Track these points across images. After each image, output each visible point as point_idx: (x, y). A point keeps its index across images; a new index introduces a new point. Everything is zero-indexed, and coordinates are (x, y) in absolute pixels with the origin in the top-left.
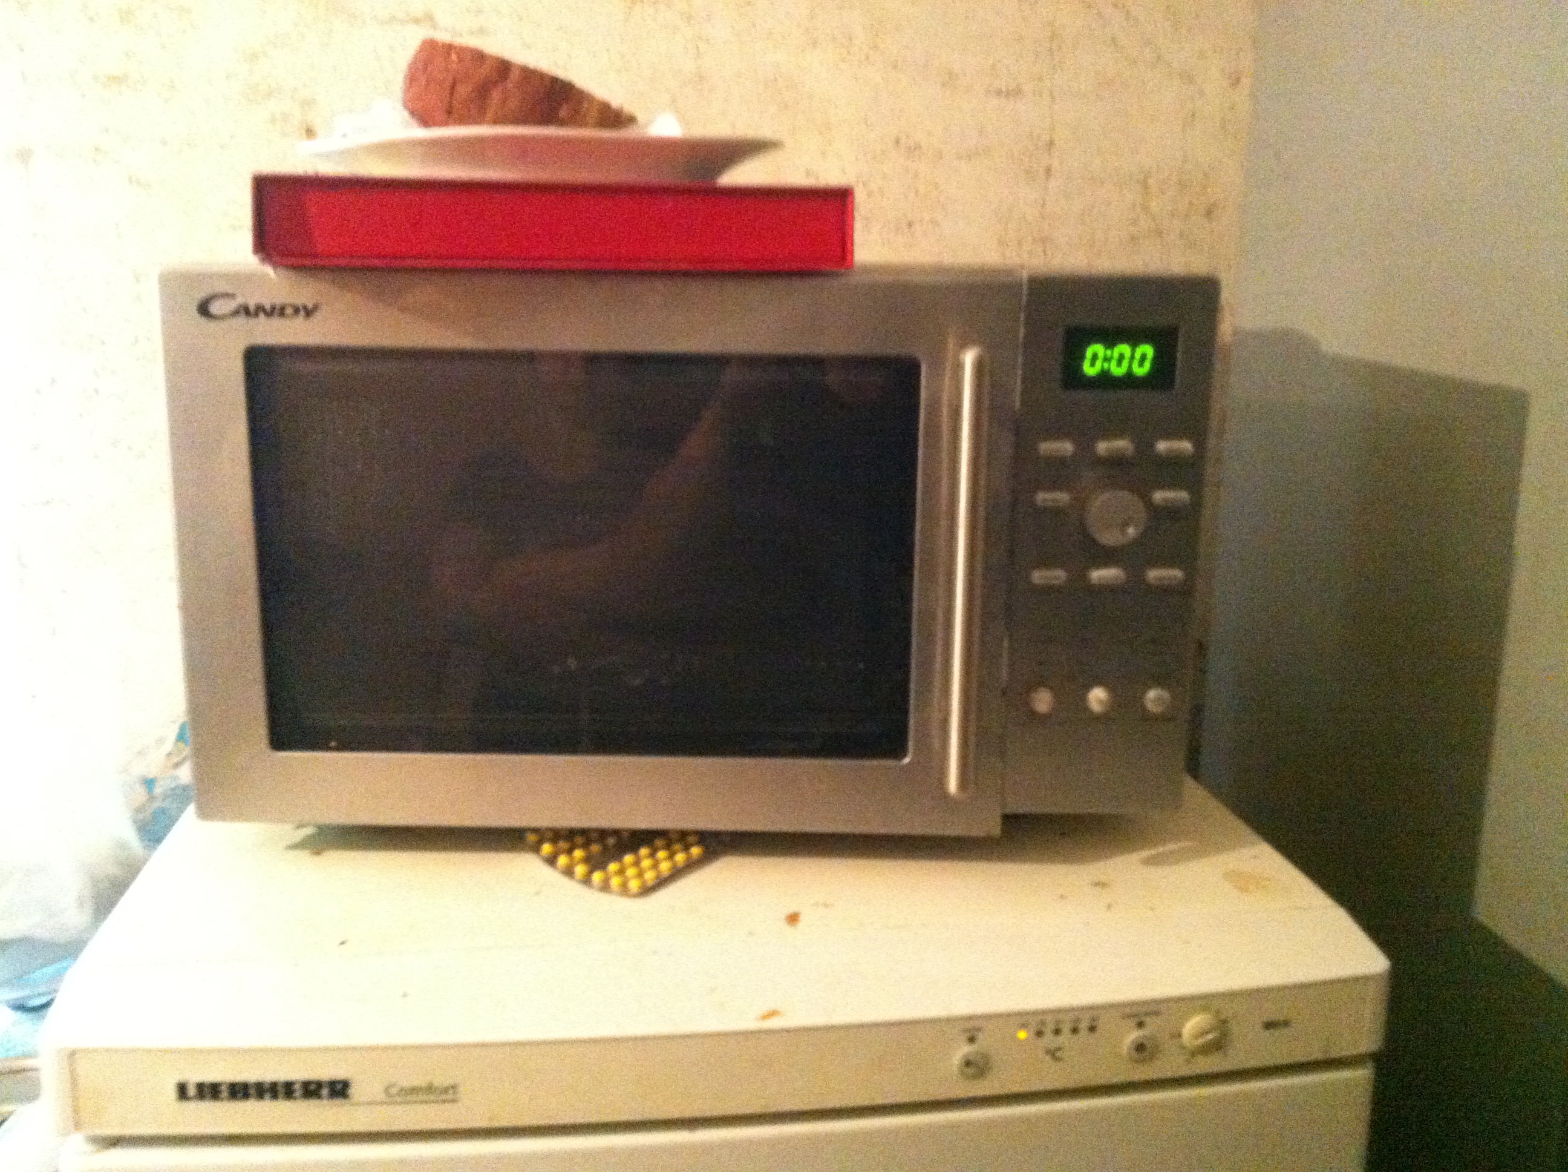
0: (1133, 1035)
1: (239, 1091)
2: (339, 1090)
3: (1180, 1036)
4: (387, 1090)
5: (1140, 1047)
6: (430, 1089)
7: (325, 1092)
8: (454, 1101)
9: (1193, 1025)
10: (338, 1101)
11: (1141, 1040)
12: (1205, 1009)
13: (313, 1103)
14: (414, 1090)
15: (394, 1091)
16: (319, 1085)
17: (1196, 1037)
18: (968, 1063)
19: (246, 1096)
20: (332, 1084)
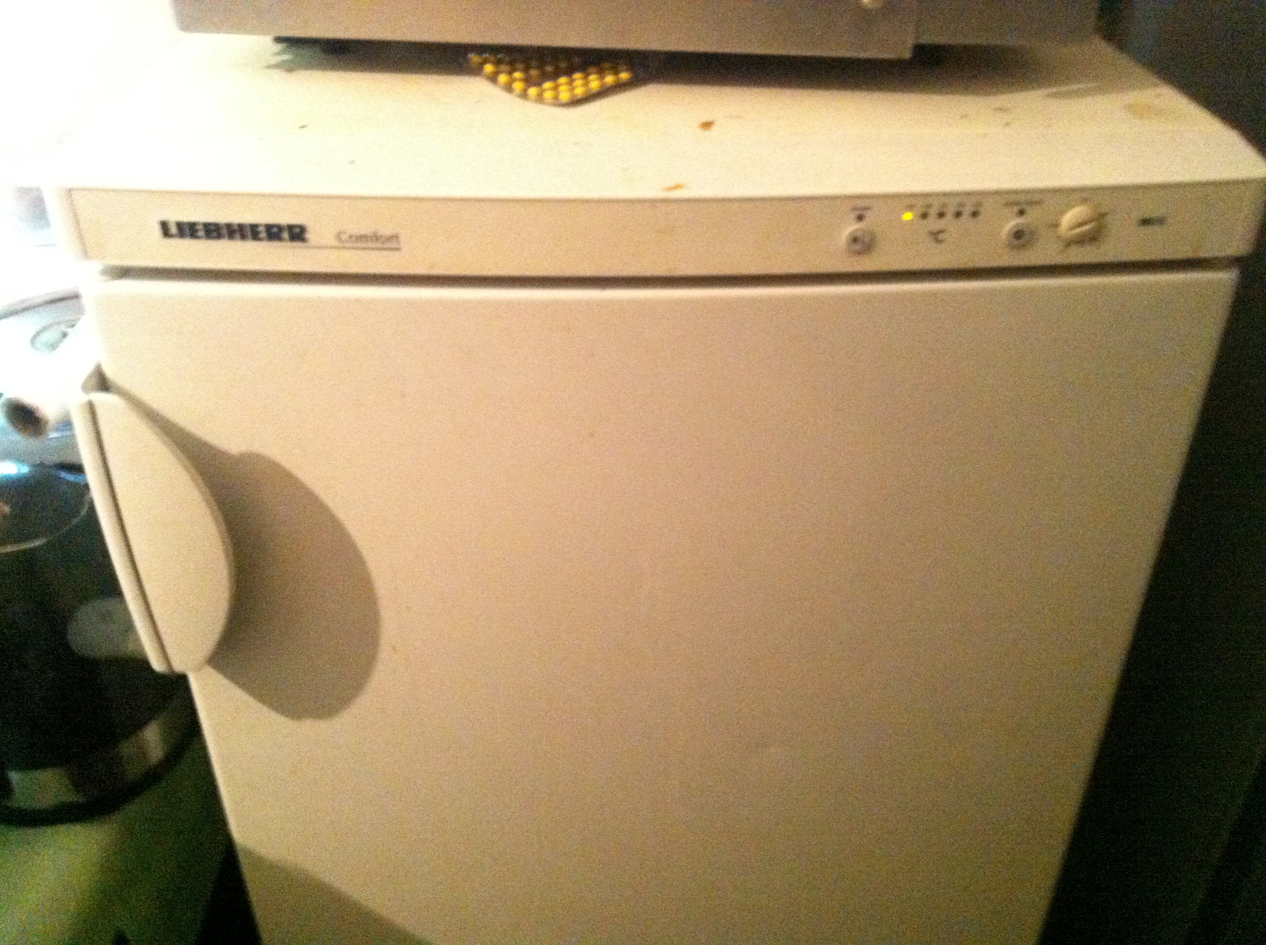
0: (1013, 223)
1: (213, 231)
2: (297, 234)
3: (1056, 225)
4: (338, 236)
5: (1018, 234)
6: (376, 237)
7: (285, 235)
8: (398, 249)
9: (1071, 217)
10: (295, 244)
11: (1021, 228)
12: (1084, 201)
13: (275, 244)
14: (362, 238)
15: (344, 237)
16: (280, 228)
17: (1072, 228)
18: (855, 240)
19: (219, 236)
20: (291, 228)
